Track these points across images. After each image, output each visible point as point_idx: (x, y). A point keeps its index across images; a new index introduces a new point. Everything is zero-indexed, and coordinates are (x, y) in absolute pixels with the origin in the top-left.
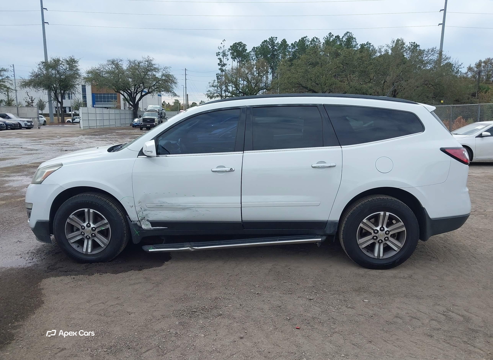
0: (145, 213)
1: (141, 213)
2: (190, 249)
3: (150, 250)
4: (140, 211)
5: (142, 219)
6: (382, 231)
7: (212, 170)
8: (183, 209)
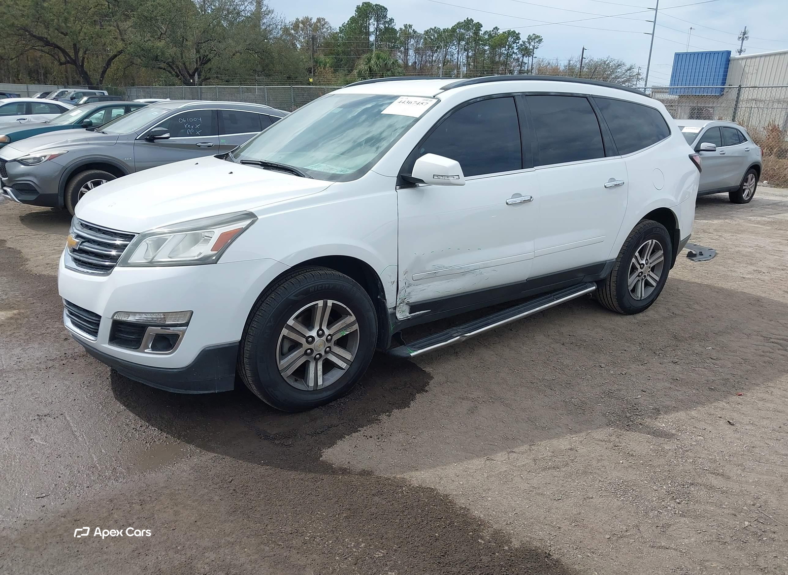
0: (408, 290)
1: (403, 292)
2: (460, 338)
3: (412, 354)
4: (403, 289)
5: (401, 303)
6: (646, 264)
7: (507, 201)
8: (464, 274)
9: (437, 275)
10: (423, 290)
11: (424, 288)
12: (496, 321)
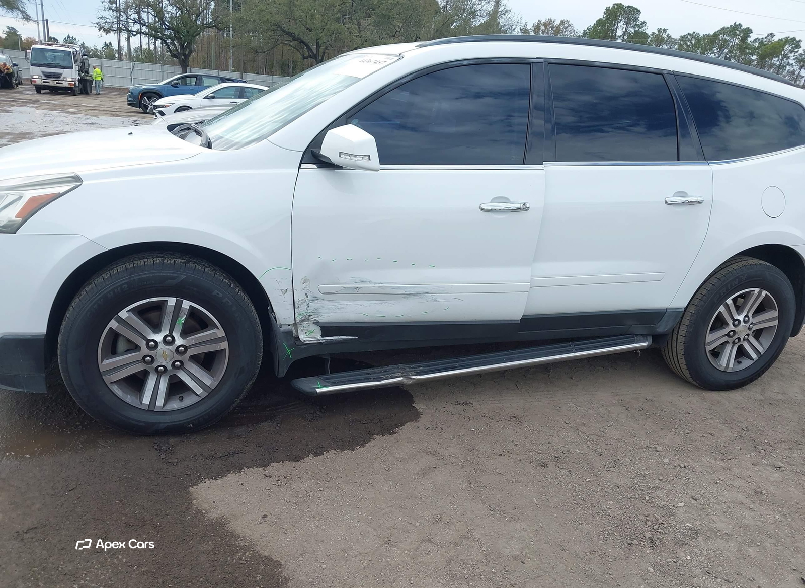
0: (313, 305)
1: (304, 306)
2: (405, 380)
3: (318, 390)
4: (304, 302)
5: (304, 320)
6: (744, 322)
7: (482, 206)
8: (406, 296)
9: (360, 291)
10: (340, 308)
11: (340, 306)
12: (467, 365)
